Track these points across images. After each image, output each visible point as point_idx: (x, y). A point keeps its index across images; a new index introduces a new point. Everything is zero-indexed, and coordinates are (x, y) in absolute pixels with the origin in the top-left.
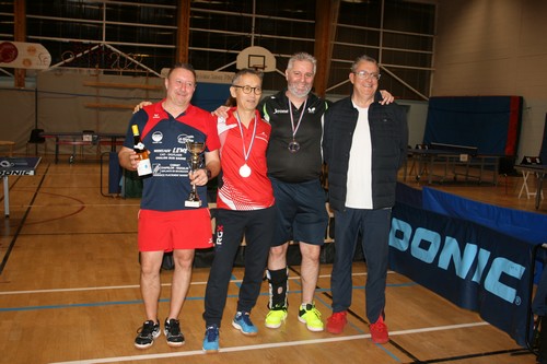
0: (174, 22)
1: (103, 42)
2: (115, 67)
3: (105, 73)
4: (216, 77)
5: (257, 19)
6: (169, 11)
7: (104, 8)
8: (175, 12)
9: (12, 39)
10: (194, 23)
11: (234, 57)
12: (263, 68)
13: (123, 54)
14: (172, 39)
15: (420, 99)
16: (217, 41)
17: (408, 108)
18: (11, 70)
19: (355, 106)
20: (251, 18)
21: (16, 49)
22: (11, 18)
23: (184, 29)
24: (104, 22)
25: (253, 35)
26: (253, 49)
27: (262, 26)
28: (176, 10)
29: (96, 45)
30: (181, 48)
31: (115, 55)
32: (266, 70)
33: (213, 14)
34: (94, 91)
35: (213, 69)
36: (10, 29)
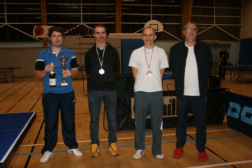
0: (114, 11)
1: (82, 23)
2: (88, 34)
3: (83, 37)
4: (135, 36)
5: (153, 7)
6: (111, 6)
7: (81, 8)
8: (114, 7)
9: (41, 25)
10: (123, 11)
11: (143, 26)
12: (157, 30)
13: (91, 28)
14: (113, 20)
15: (236, 40)
16: (134, 19)
17: (230, 45)
18: (41, 39)
19: (186, 46)
20: (150, 7)
21: (43, 29)
22: (40, 15)
23: (119, 14)
24: (82, 14)
25: (151, 15)
26: (152, 22)
27: (156, 10)
28: (115, 6)
29: (78, 24)
30: (118, 23)
31: (87, 29)
32: (159, 31)
33: (132, 6)
34: (78, 46)
35: (133, 33)
36: (40, 20)
